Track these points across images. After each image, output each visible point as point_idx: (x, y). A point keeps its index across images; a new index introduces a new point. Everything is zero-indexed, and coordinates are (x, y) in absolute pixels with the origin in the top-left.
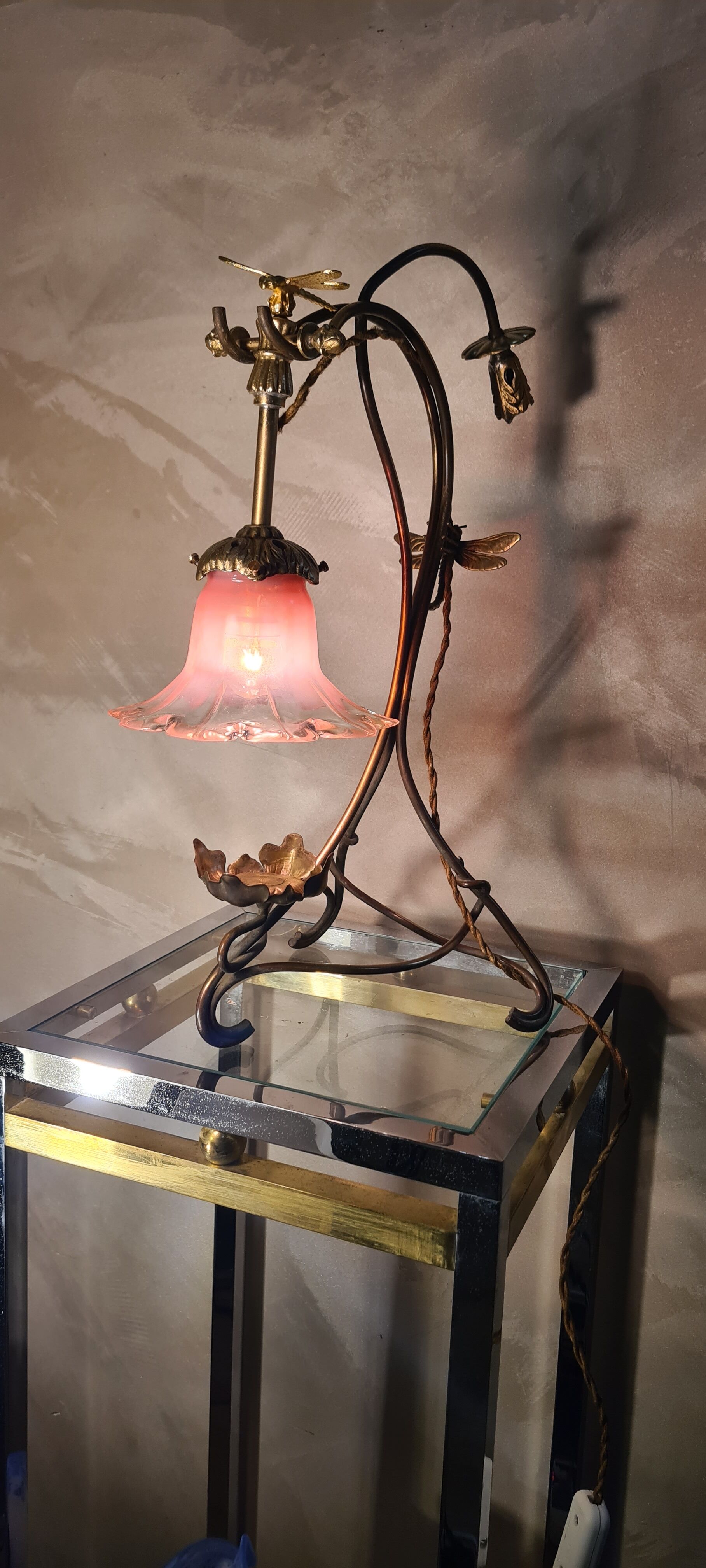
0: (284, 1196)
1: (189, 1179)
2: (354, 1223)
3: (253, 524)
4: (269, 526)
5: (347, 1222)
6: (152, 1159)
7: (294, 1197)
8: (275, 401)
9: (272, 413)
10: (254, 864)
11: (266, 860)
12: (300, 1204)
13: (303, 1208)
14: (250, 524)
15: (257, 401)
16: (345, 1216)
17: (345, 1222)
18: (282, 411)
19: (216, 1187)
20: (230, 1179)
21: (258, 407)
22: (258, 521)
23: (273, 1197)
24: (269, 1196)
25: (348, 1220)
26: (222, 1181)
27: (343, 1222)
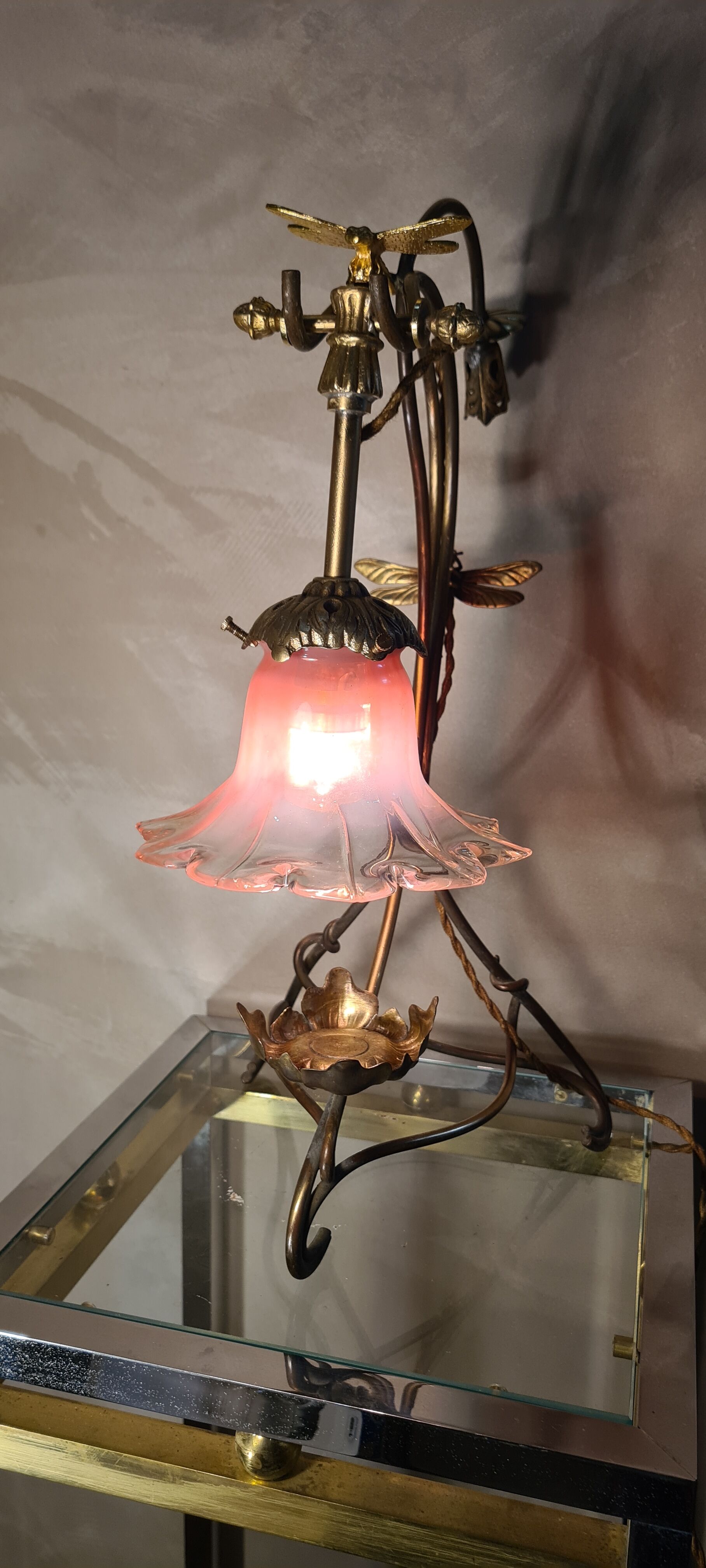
0: (367, 1524)
1: (222, 1500)
2: (474, 1559)
3: (327, 575)
4: (347, 580)
5: (463, 1558)
6: (168, 1474)
7: (383, 1526)
8: (359, 405)
9: (354, 420)
10: (297, 1017)
11: (311, 1009)
12: (392, 1535)
13: (398, 1540)
14: (322, 575)
15: (332, 406)
16: (459, 1550)
17: (460, 1557)
18: (367, 419)
19: (266, 1512)
20: (286, 1501)
21: (334, 414)
22: (334, 572)
23: (352, 1525)
24: (345, 1524)
25: (465, 1556)
26: (275, 1505)
27: (457, 1558)
